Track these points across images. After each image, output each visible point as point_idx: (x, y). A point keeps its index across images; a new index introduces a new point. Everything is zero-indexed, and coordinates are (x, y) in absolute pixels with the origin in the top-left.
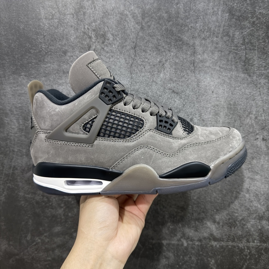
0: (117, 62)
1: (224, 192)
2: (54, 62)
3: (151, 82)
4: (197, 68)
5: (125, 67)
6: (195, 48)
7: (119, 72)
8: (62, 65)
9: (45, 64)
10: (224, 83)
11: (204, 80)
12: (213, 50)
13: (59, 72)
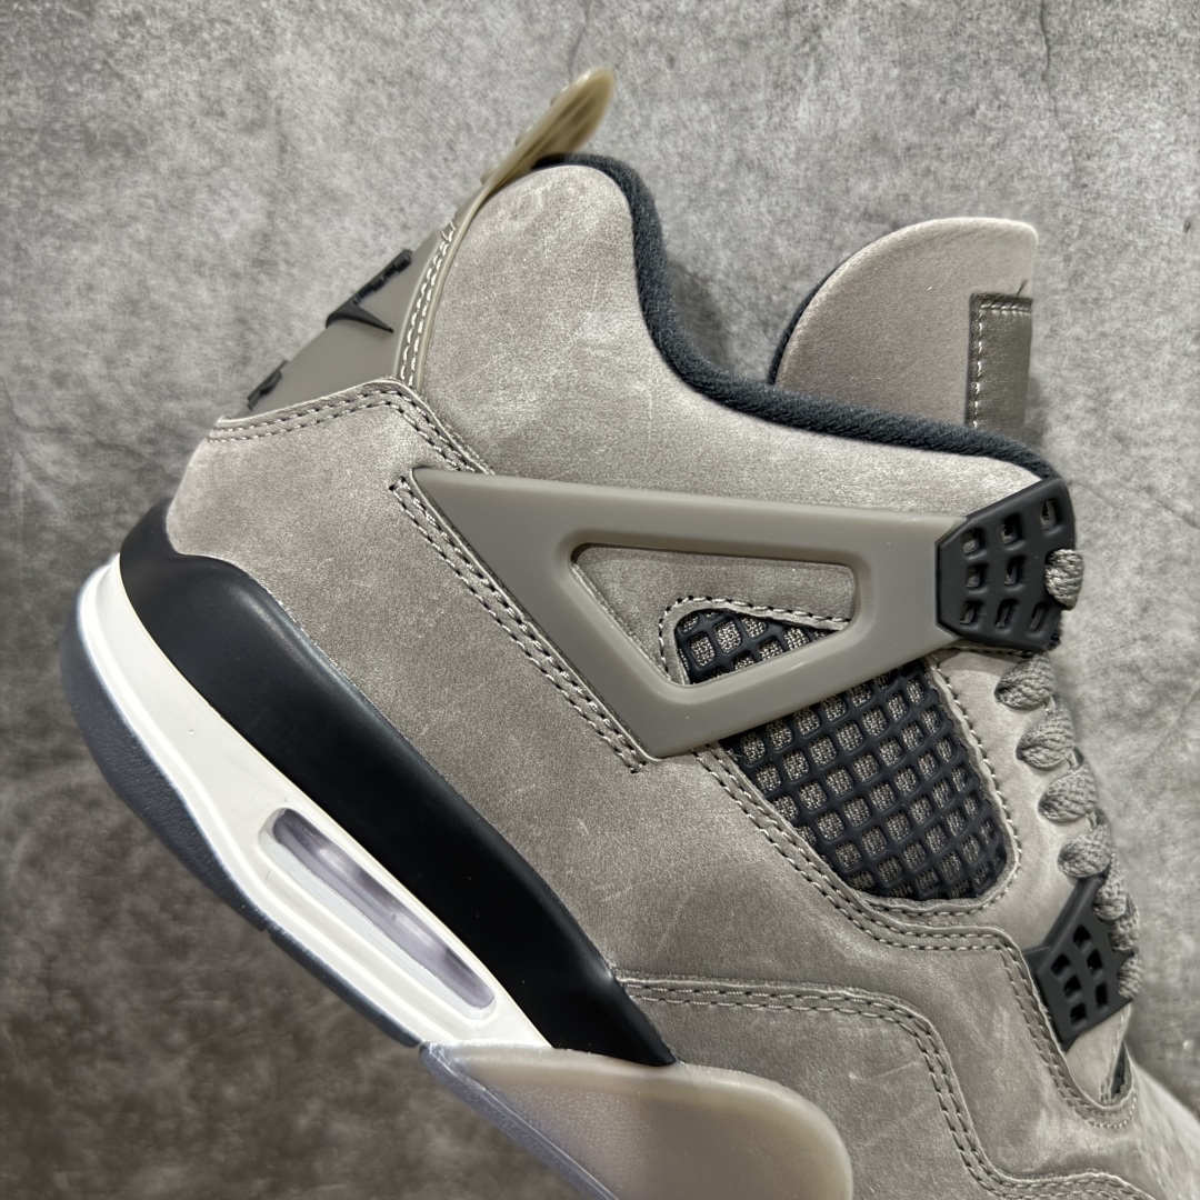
0: (466, 31)
2: (14, 74)
3: (723, 168)
4: (1066, 50)
5: (527, 66)
7: (484, 112)
8: (71, 88)
11: (1124, 137)
13: (58, 145)
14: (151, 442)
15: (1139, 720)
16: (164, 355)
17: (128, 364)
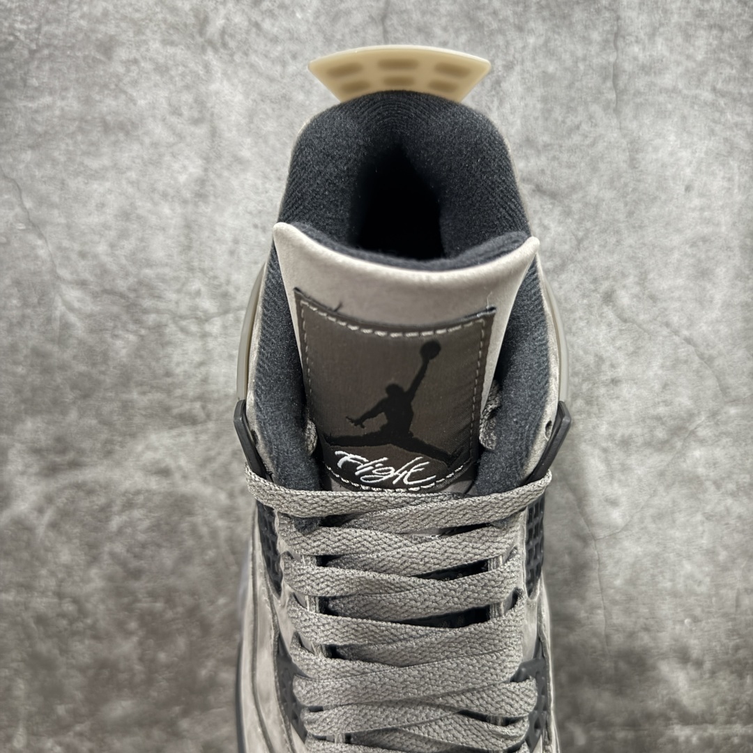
1: (723, 555)
2: (66, 89)
4: (626, 97)
6: (618, 18)
8: (98, 98)
9: (32, 98)
10: (730, 153)
11: (656, 142)
12: (688, 24)
13: (89, 128)
14: (135, 290)
15: (661, 446)
16: (144, 244)
17: (123, 247)
